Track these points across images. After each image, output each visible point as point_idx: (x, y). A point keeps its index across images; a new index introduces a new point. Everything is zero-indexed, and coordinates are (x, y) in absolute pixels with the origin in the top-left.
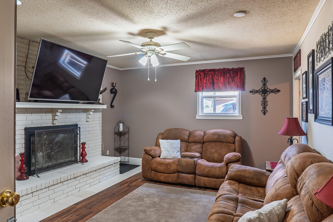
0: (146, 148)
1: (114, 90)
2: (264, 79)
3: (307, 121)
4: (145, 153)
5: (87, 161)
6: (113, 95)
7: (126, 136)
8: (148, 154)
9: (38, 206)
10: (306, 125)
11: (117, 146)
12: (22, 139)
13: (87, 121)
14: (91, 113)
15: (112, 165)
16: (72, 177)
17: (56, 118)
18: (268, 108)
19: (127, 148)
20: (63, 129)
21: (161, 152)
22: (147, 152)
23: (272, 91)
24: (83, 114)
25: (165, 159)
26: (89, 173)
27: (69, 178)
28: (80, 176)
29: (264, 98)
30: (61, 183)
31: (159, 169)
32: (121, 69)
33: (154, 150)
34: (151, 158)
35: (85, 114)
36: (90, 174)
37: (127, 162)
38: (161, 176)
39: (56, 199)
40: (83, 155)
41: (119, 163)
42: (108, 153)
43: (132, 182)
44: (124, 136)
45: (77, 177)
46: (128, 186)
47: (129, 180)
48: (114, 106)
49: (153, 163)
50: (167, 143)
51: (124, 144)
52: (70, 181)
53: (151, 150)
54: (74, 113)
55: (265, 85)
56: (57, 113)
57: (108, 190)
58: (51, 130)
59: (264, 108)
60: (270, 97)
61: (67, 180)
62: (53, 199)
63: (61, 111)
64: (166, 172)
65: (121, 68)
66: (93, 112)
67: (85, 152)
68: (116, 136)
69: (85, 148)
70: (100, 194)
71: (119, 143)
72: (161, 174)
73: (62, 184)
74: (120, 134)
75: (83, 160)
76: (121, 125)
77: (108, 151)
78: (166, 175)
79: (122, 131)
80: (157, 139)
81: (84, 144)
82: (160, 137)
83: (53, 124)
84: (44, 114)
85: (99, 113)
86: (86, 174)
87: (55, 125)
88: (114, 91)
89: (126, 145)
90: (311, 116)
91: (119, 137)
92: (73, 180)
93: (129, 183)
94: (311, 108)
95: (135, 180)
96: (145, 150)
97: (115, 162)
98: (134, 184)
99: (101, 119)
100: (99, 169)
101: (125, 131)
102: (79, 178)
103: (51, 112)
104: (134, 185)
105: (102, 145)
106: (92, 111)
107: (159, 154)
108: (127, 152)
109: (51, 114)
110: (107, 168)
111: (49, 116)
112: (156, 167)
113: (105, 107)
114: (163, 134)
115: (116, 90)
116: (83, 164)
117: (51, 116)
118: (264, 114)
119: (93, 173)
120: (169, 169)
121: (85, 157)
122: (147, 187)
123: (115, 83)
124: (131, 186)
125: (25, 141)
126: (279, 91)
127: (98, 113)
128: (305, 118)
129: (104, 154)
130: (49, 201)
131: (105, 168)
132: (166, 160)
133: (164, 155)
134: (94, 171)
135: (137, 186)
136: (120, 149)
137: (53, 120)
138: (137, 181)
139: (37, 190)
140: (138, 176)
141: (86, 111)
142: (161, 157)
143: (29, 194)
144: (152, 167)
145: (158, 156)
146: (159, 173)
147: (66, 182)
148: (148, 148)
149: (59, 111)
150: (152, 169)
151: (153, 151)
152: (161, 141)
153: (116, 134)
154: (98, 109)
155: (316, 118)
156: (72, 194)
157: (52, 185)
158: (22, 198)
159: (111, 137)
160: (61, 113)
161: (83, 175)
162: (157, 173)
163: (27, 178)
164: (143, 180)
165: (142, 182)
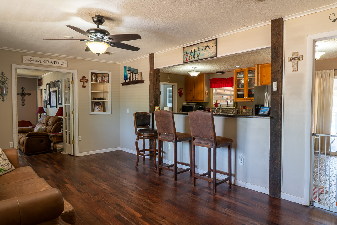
2: (23, 88)
3: (46, 108)
10: (46, 109)
18: (25, 103)
23: (27, 94)
29: (23, 98)
55: (23, 91)
59: (23, 103)
60: (26, 97)
90: (48, 106)
94: (48, 103)
118: (23, 105)
126: (30, 94)
128: (45, 107)
155: (51, 106)
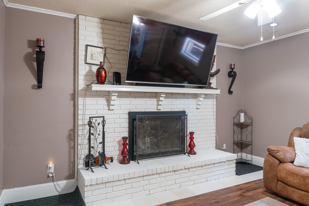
0: (270, 147)
1: (232, 73)
4: (269, 154)
5: (195, 153)
6: (231, 79)
7: (249, 128)
8: (273, 156)
9: (131, 194)
11: (238, 139)
12: (126, 123)
13: (197, 109)
14: (201, 99)
15: (225, 162)
16: (171, 169)
17: (160, 103)
19: (250, 143)
20: (166, 115)
21: (296, 156)
22: (271, 153)
24: (192, 100)
25: (302, 167)
26: (192, 168)
27: (167, 170)
28: (181, 170)
30: (157, 174)
31: (289, 181)
32: (243, 48)
33: (284, 152)
34: (277, 162)
35: (195, 100)
36: (194, 169)
37: (250, 161)
38: (294, 192)
39: (151, 192)
40: (192, 146)
41: (235, 161)
42: (225, 147)
43: (248, 190)
44: (246, 129)
45: (177, 171)
46: (241, 195)
47: (245, 187)
48: (232, 91)
49: (280, 170)
50: (307, 143)
51: (246, 138)
52: (168, 174)
53: (278, 151)
54: (181, 98)
56: (160, 98)
57: (213, 194)
58: (153, 115)
61: (165, 172)
62: (149, 191)
63: (164, 96)
64: (302, 188)
65: (242, 46)
66: (204, 98)
67: (194, 143)
68: (236, 128)
69: (194, 138)
70: (200, 198)
71: (239, 136)
72: (293, 189)
73: (158, 176)
74: (241, 126)
75: (192, 152)
76: (242, 115)
77: (225, 145)
78: (303, 192)
79: (244, 122)
80: (292, 135)
81: (192, 134)
82: (297, 133)
83: (157, 110)
84: (149, 99)
85: (213, 100)
86: (189, 169)
87: (160, 111)
88: (232, 75)
89: (249, 139)
91: (239, 129)
92: (172, 173)
93: (243, 190)
95: (253, 188)
96: (269, 150)
97: (229, 160)
98: (250, 194)
99: (215, 106)
100: (205, 165)
101: (247, 123)
102: (180, 172)
103: (156, 97)
104: (249, 196)
105: (216, 136)
106: (202, 96)
107: (291, 158)
108: (249, 148)
109: (155, 99)
110: (217, 165)
111: (154, 101)
112: (285, 178)
113: (218, 92)
114: (301, 129)
115: (235, 73)
116: (189, 156)
117: (156, 101)
119: (198, 169)
120: (307, 184)
121: (193, 148)
122: (268, 204)
123: (234, 65)
124: (244, 196)
125: (128, 125)
127: (211, 100)
129: (219, 147)
130: (143, 191)
131: (215, 165)
132: (304, 169)
133: (300, 161)
134: (199, 167)
135: (253, 199)
136: (242, 143)
137: (157, 105)
138: (257, 191)
139: (130, 178)
140: (260, 183)
141: (195, 96)
142: (295, 163)
143: (121, 180)
144: (279, 175)
145: (289, 161)
146: (289, 187)
147: (163, 175)
148: (273, 148)
149: (162, 96)
150: (279, 179)
151: (281, 153)
152: (297, 140)
153: (236, 126)
154: (211, 94)
156: (171, 189)
157: (146, 175)
158: (114, 183)
159: (229, 128)
160: (165, 98)
161: (185, 169)
162: (286, 186)
163: (129, 163)
164: (265, 191)
165: (263, 193)
